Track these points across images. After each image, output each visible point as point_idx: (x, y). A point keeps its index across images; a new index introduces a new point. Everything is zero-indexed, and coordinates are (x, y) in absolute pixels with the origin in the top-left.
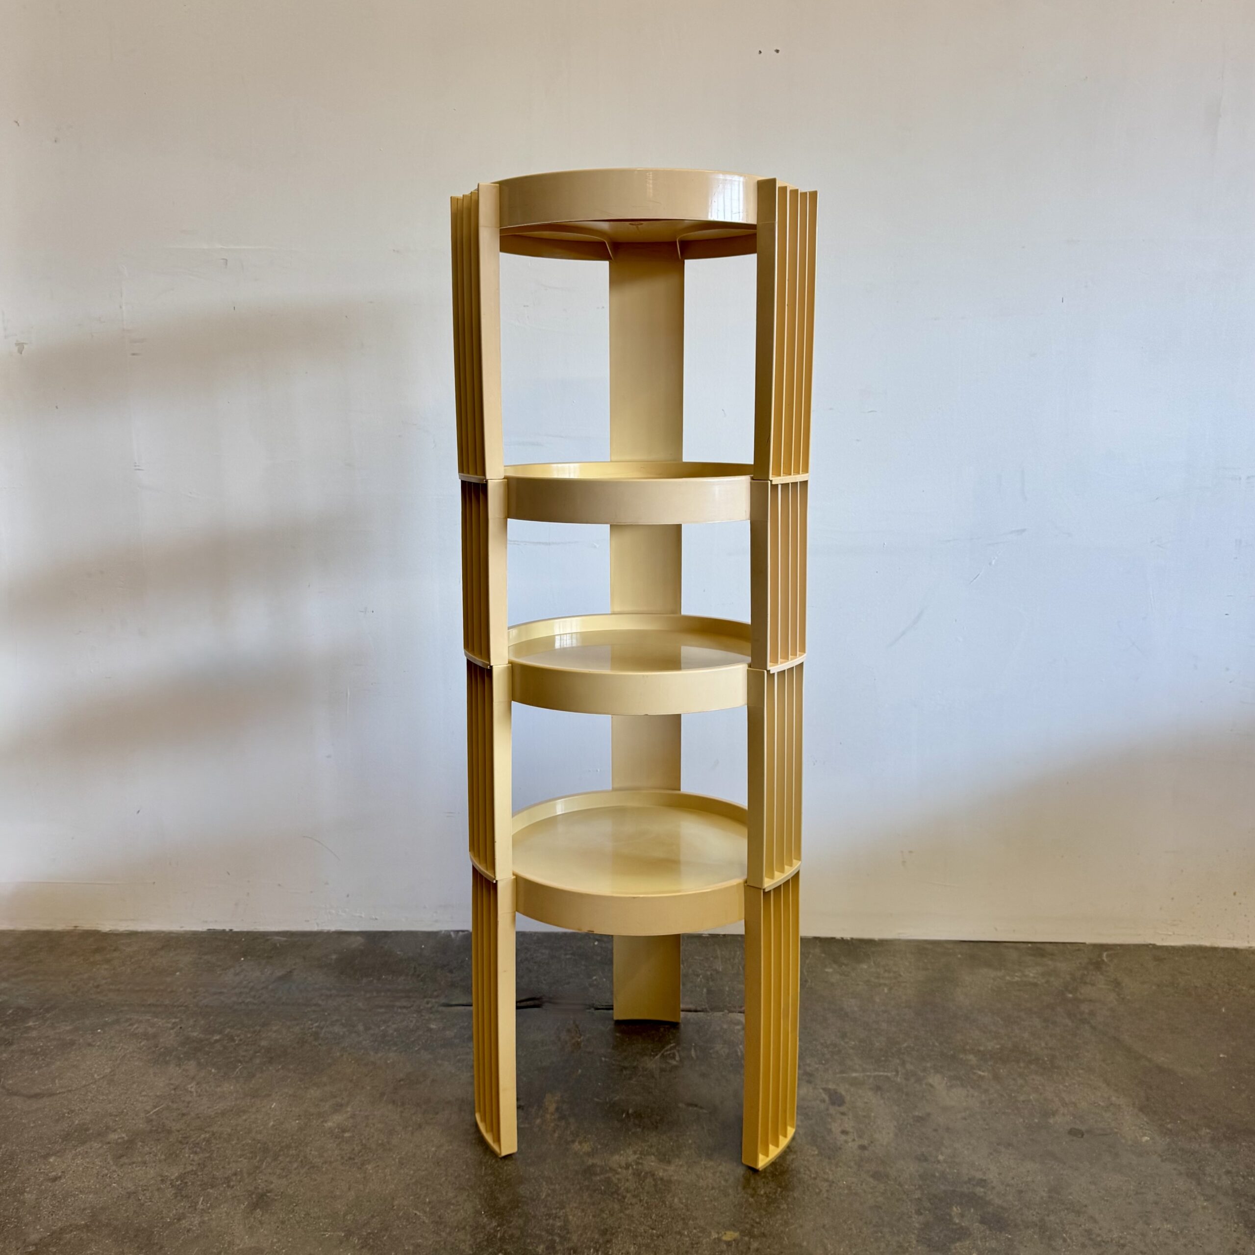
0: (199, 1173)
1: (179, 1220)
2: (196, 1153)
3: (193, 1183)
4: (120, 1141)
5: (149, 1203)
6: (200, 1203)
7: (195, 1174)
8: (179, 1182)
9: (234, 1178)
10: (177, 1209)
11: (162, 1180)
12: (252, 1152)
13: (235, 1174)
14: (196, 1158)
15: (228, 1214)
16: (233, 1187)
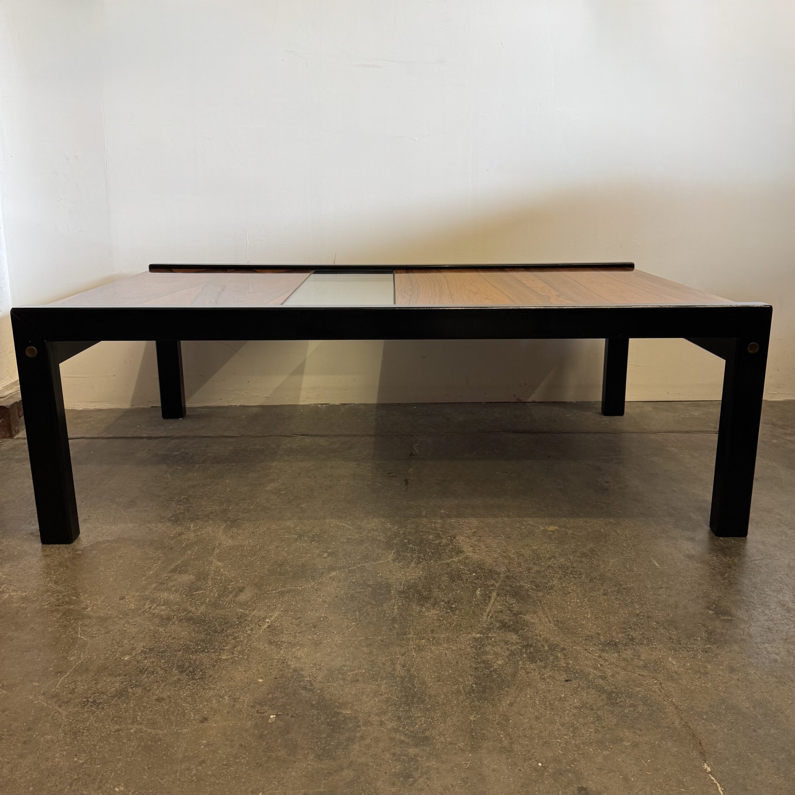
1: (180, 535)
2: (181, 504)
3: (183, 518)
6: (192, 527)
8: (173, 518)
9: (211, 515)
10: (176, 531)
12: (219, 503)
14: (181, 507)
15: (213, 531)
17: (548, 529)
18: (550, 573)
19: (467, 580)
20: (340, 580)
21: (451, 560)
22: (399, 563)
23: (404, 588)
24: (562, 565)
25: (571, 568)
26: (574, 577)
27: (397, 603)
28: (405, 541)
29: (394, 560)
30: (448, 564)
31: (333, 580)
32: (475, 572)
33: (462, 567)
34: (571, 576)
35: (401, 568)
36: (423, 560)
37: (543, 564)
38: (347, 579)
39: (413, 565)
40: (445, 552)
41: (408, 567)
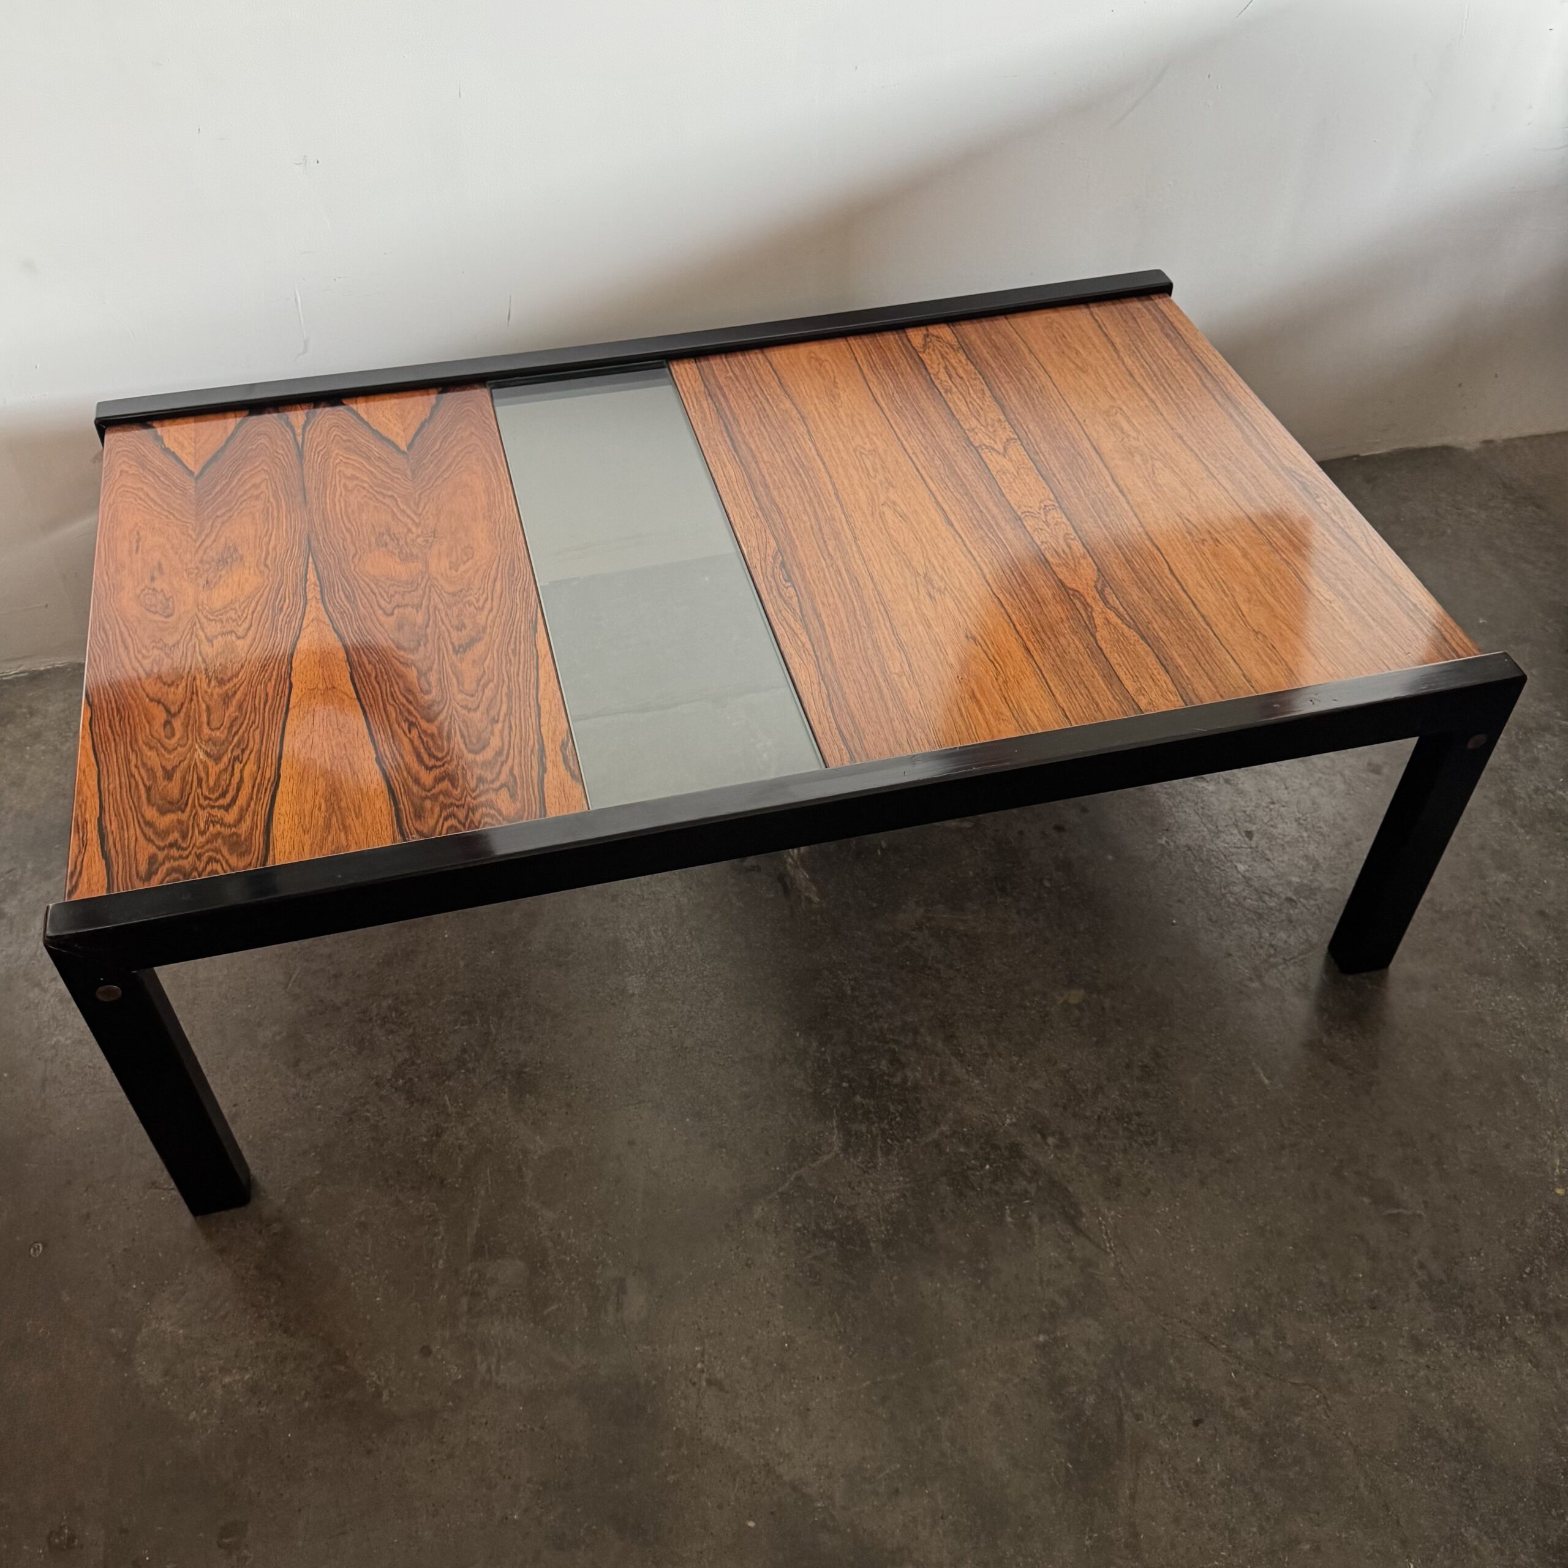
0: (419, 1062)
1: (438, 1135)
2: (392, 1032)
3: (420, 1078)
4: (278, 1038)
5: (385, 1122)
6: (448, 1103)
7: (413, 1063)
8: (401, 1082)
9: (466, 1056)
10: (425, 1122)
11: (377, 1084)
12: (464, 1013)
13: (464, 1051)
15: (494, 1111)
16: (474, 1069)
17: (1073, 1001)
18: (1105, 1137)
19: (981, 1186)
20: (776, 1227)
21: (937, 1131)
22: (855, 1157)
23: (888, 1231)
24: (1117, 1108)
25: (1135, 1117)
26: (1146, 1143)
27: (891, 1278)
28: (845, 1085)
29: (844, 1149)
30: (937, 1144)
31: (764, 1228)
32: (987, 1160)
33: (962, 1150)
34: (1140, 1140)
35: (864, 1172)
36: (892, 1139)
37: (1088, 1114)
38: (787, 1222)
39: (881, 1160)
40: (922, 1108)
41: (875, 1167)
